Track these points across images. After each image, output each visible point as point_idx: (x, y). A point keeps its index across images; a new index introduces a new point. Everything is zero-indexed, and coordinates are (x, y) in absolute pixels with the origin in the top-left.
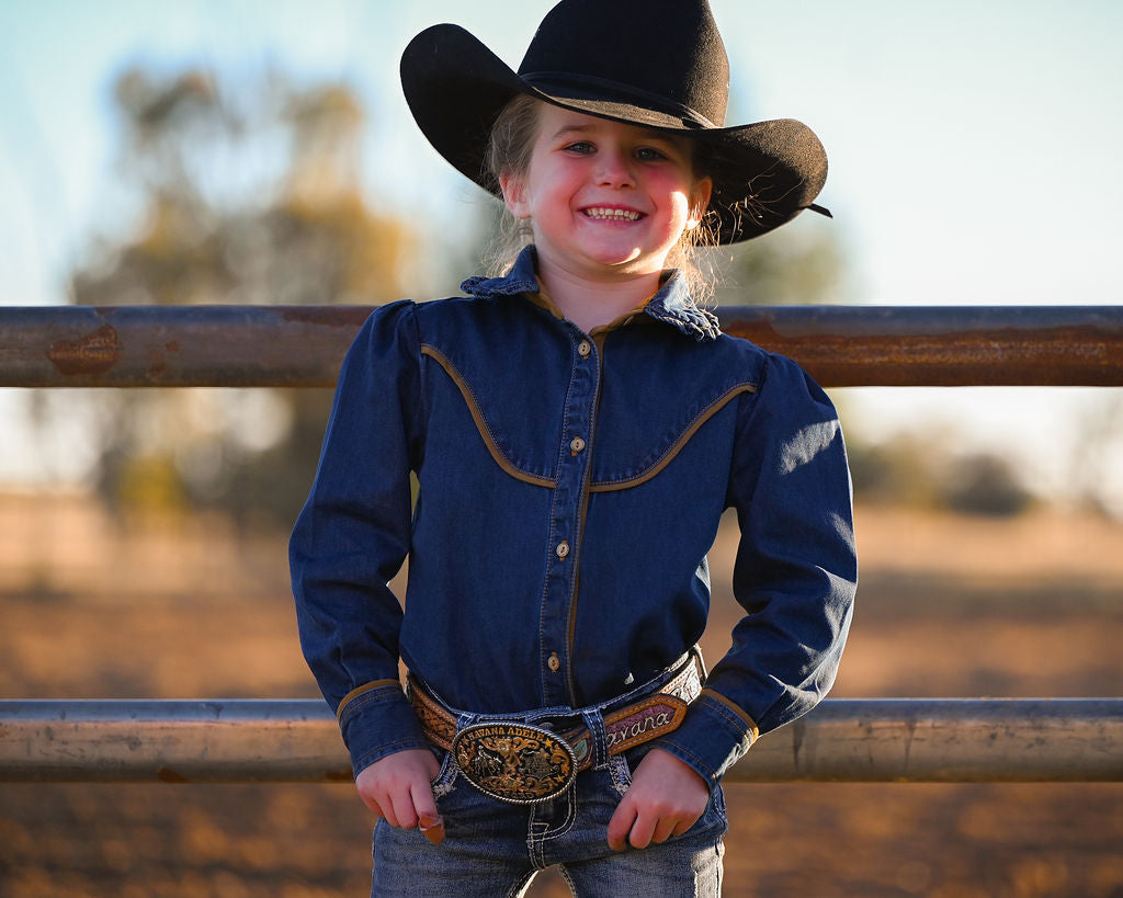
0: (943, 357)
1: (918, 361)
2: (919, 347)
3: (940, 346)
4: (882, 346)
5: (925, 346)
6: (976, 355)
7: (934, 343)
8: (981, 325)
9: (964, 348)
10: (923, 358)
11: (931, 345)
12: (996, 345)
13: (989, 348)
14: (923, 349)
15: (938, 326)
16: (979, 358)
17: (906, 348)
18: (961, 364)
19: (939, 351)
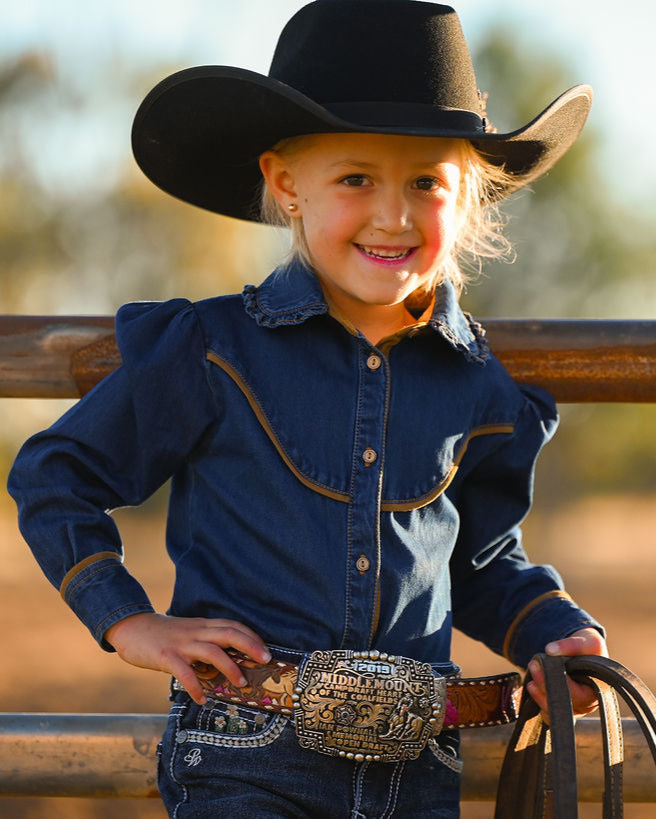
0: (591, 372)
1: (566, 376)
2: (566, 362)
3: (587, 361)
4: (528, 361)
5: (572, 361)
6: (625, 371)
7: (582, 358)
8: (628, 340)
9: (612, 364)
10: (571, 373)
11: (579, 361)
12: (644, 360)
13: (637, 364)
14: (570, 364)
15: (586, 341)
16: (627, 373)
17: (552, 362)
18: (608, 379)
19: (587, 366)
